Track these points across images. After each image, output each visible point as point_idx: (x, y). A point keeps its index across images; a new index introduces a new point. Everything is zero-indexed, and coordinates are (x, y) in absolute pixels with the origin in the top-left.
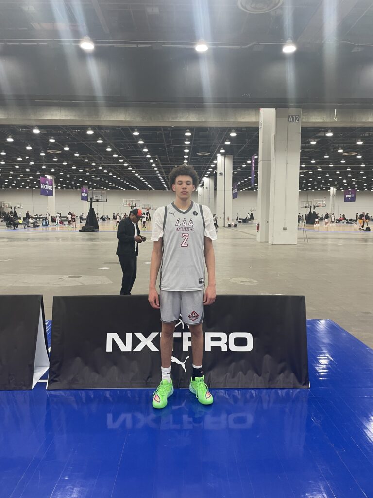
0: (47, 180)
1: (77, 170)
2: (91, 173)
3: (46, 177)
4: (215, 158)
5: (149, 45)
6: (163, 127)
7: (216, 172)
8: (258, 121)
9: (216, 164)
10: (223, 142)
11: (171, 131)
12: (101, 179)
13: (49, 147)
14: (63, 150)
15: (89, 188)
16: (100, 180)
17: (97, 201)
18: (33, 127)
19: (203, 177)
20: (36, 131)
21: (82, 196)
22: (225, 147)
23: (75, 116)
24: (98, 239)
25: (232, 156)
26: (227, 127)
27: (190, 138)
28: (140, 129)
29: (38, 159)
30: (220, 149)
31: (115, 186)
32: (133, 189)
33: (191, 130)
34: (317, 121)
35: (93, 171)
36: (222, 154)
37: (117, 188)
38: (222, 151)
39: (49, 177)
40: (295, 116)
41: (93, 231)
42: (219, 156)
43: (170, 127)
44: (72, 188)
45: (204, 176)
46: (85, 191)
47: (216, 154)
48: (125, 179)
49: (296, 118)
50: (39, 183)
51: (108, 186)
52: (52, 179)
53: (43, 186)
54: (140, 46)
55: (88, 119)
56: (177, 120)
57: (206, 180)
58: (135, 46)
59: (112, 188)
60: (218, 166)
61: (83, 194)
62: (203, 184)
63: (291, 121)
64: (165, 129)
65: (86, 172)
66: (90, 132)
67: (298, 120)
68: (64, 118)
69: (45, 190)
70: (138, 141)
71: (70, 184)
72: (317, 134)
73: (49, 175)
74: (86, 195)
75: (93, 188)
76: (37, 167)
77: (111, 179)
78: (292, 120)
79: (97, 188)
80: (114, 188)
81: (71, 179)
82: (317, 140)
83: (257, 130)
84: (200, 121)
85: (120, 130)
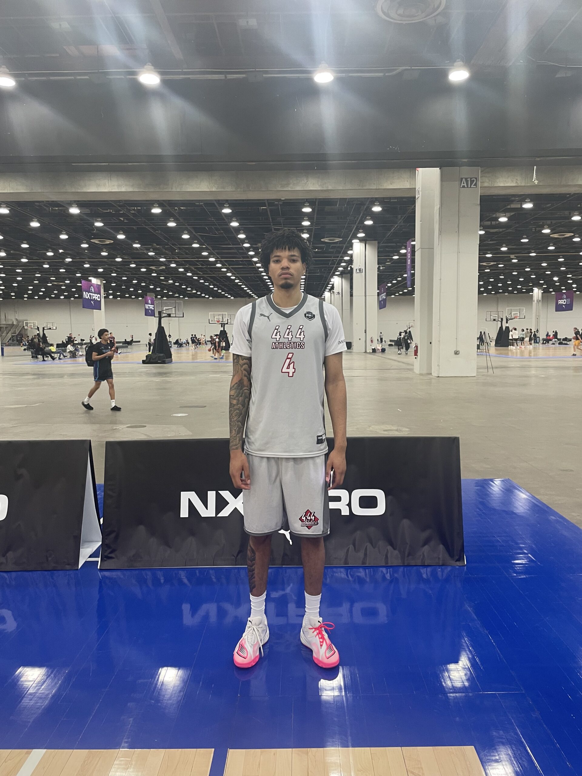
0: (92, 285)
1: (137, 269)
2: (159, 273)
3: (90, 281)
4: (350, 246)
5: (244, 76)
6: (268, 200)
7: (352, 269)
8: (414, 187)
9: (351, 256)
10: (362, 222)
11: (281, 205)
12: (175, 282)
13: (93, 234)
14: (115, 239)
15: (156, 297)
16: (173, 284)
17: (169, 315)
18: (71, 204)
19: (332, 277)
20: (74, 211)
21: (146, 309)
22: (366, 229)
23: (132, 186)
24: (170, 373)
25: (377, 242)
26: (368, 198)
27: (309, 216)
28: (232, 204)
29: (78, 254)
30: (357, 231)
31: (196, 293)
32: (223, 296)
33: (311, 203)
34: (506, 185)
35: (162, 270)
36: (361, 240)
37: (200, 296)
38: (361, 235)
39: (95, 281)
40: (471, 178)
41: (164, 362)
42: (356, 242)
43: (280, 200)
44: (130, 297)
45: (334, 274)
46: (150, 302)
47: (351, 240)
48: (211, 282)
49: (472, 182)
50: (80, 290)
51: (184, 293)
52: (99, 283)
53: (86, 295)
54: (230, 77)
55: (152, 190)
56: (290, 189)
57: (336, 281)
58: (222, 77)
59: (191, 296)
60: (354, 258)
61: (147, 306)
62: (332, 288)
63: (464, 187)
64: (271, 203)
65: (152, 271)
66: (156, 211)
67: (476, 185)
68: (115, 189)
69: (89, 300)
70: (230, 222)
71: (127, 291)
72: (508, 205)
73: (94, 277)
74: (151, 307)
75: (162, 297)
76: (77, 266)
77: (189, 282)
78: (465, 185)
79: (168, 296)
80: (195, 296)
81: (128, 283)
82: (508, 214)
83: (412, 201)
84: (325, 189)
85: (201, 206)
